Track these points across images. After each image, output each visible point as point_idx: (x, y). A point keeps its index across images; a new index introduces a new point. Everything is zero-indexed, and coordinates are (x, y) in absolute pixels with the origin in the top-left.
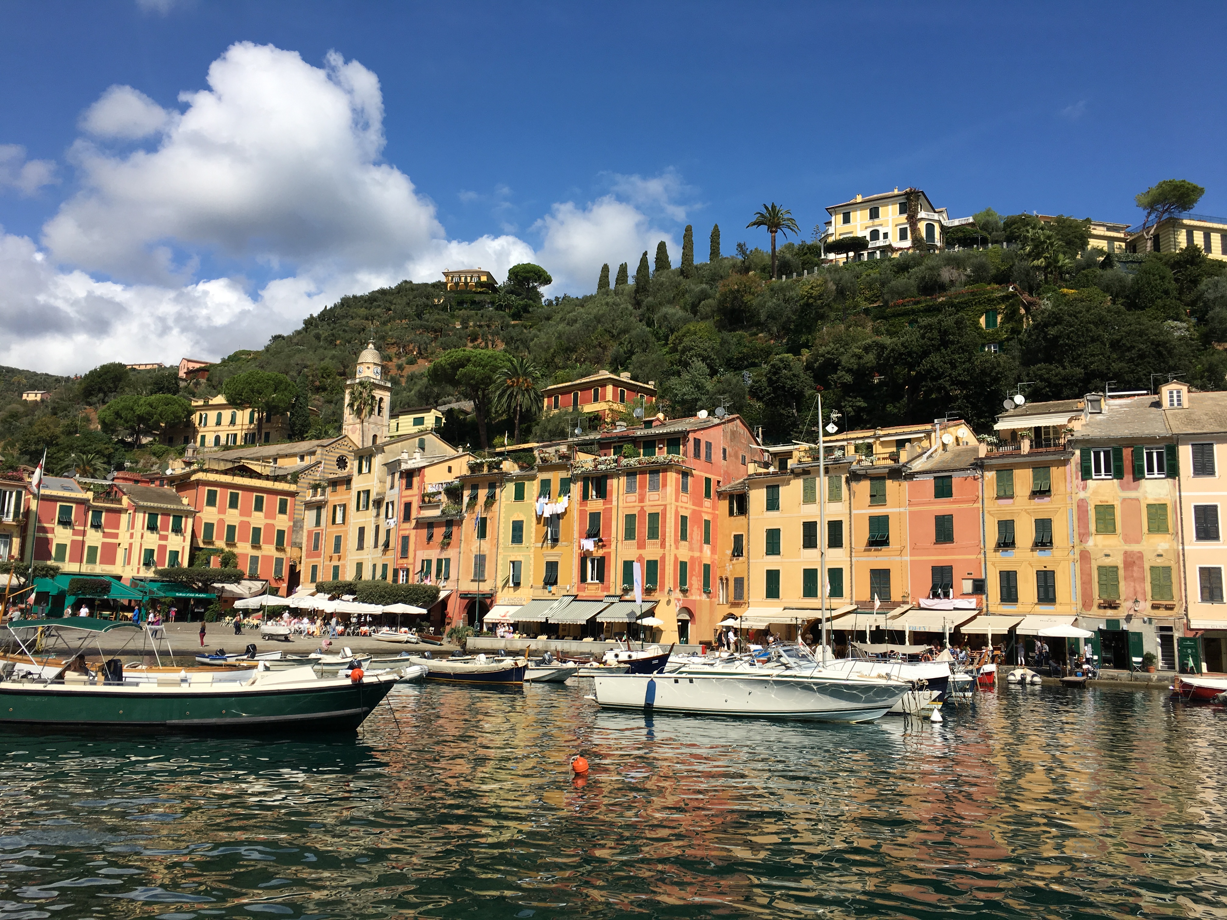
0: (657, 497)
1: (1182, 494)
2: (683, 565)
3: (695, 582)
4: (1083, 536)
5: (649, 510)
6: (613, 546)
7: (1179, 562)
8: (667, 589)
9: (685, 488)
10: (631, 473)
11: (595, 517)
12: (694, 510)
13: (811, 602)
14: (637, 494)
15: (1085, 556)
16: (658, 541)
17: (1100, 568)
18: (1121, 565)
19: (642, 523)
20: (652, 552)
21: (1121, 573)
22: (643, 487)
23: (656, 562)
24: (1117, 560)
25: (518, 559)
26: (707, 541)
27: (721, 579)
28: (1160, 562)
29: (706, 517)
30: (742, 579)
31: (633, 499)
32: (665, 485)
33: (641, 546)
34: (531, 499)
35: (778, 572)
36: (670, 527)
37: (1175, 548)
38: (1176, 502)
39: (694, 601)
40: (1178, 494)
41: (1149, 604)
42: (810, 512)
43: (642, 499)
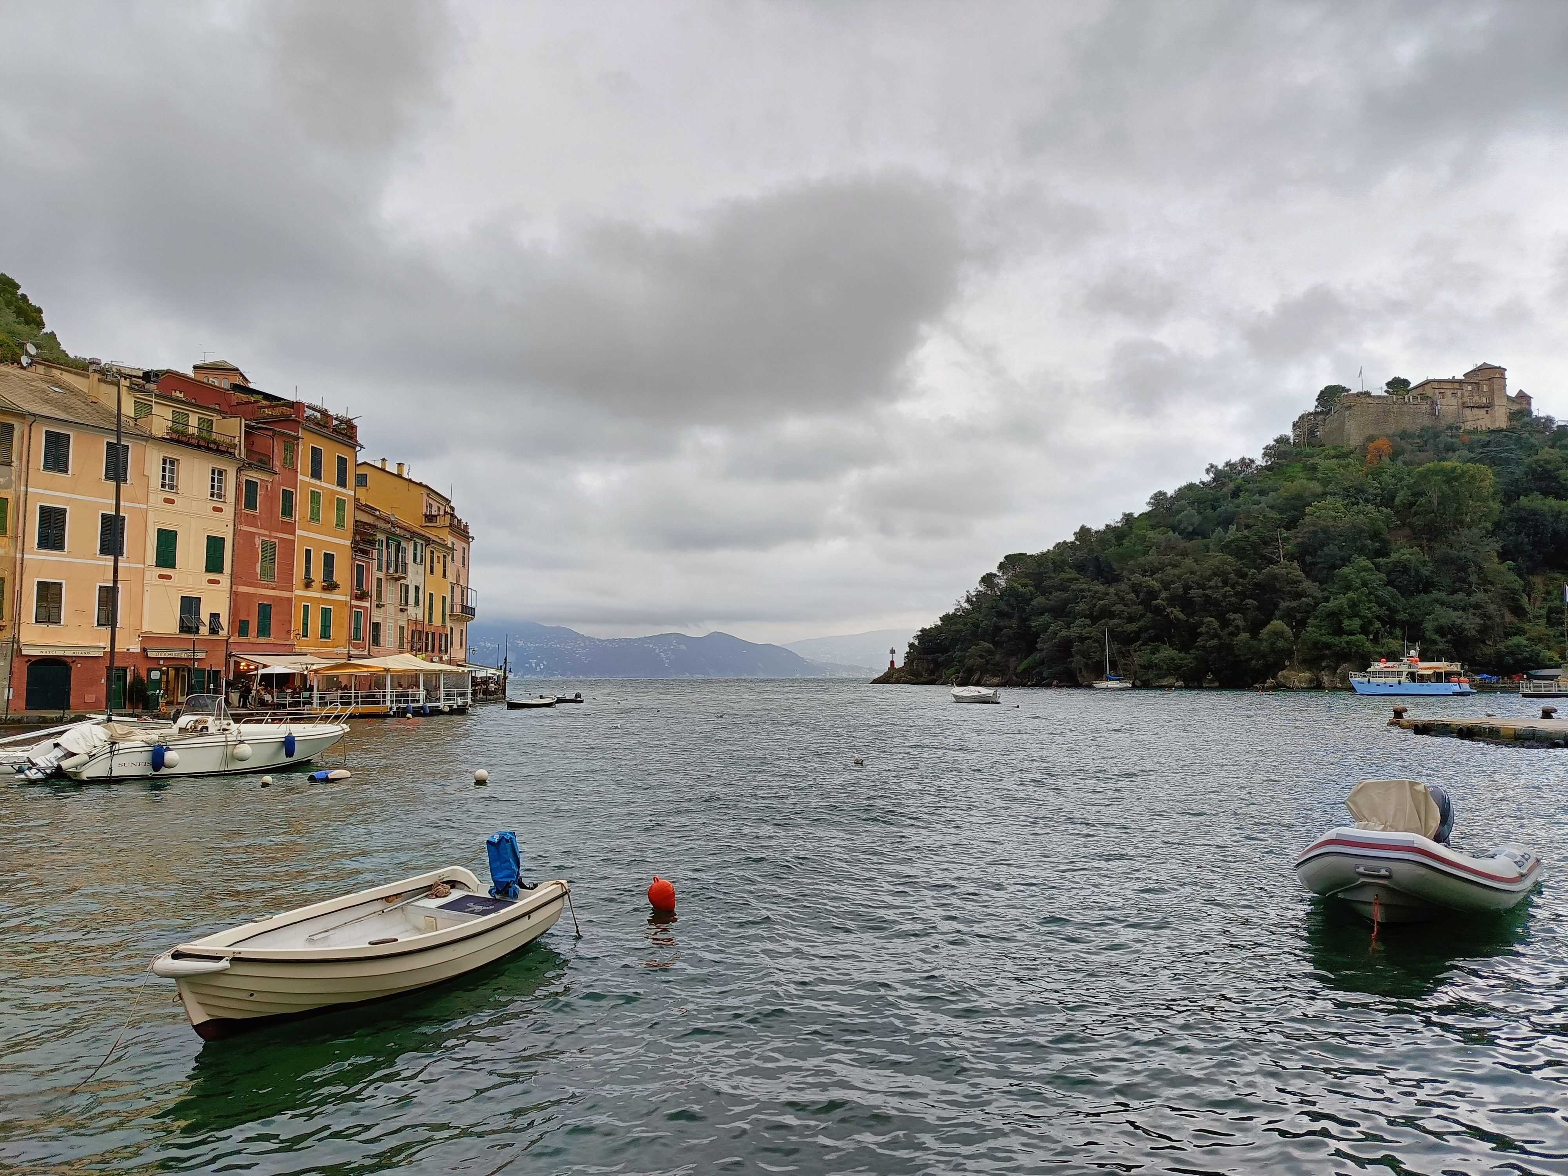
1: (29, 489)
7: (14, 573)
37: (12, 553)
38: (19, 498)
40: (23, 488)
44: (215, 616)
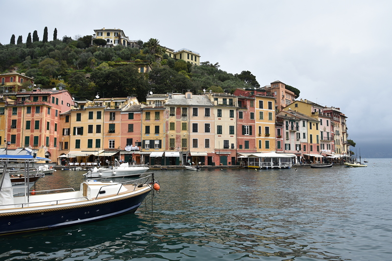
0: (39, 115)
1: (190, 120)
2: (48, 138)
3: (51, 143)
4: (167, 130)
5: (35, 120)
6: (21, 131)
7: (188, 137)
8: (41, 146)
9: (49, 113)
10: (29, 107)
11: (14, 122)
12: (52, 120)
13: (90, 149)
14: (31, 114)
15: (167, 136)
16: (39, 130)
17: (170, 139)
18: (175, 139)
19: (33, 124)
20: (36, 133)
21: (175, 140)
22: (33, 112)
24: (174, 137)
26: (56, 130)
27: (60, 142)
28: (184, 138)
29: (56, 123)
30: (67, 142)
31: (30, 116)
32: (42, 112)
33: (32, 131)
35: (80, 140)
36: (44, 126)
37: (188, 134)
38: (189, 122)
39: (51, 150)
41: (181, 148)
42: (91, 122)
43: (33, 116)
44: (233, 145)
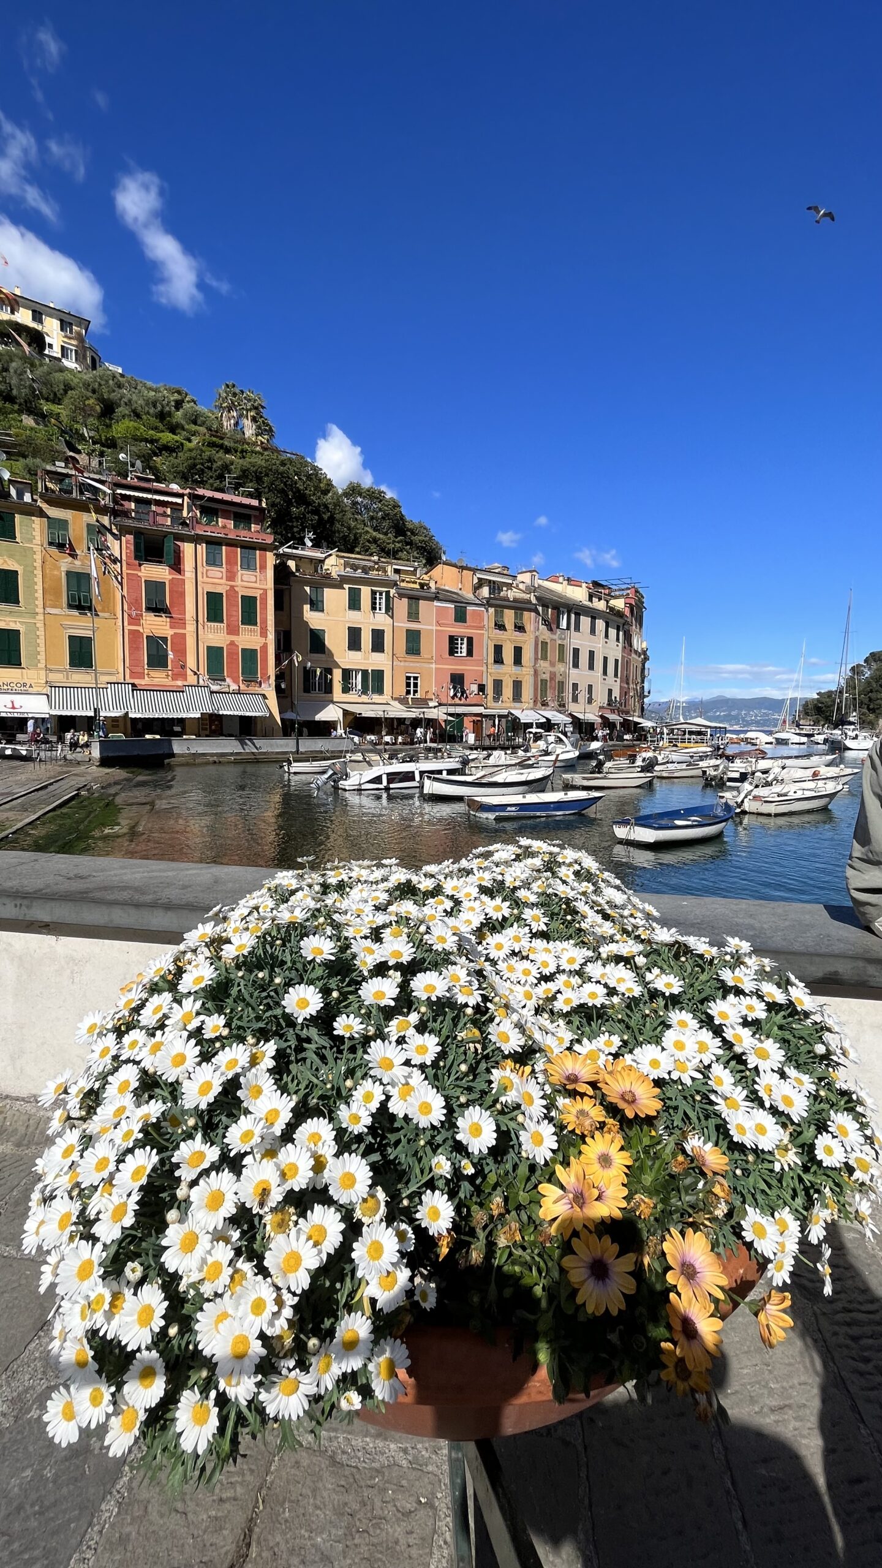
0: (254, 579)
1: (571, 640)
4: (535, 660)
5: (241, 592)
6: (190, 628)
7: (567, 680)
8: (271, 682)
10: (213, 543)
11: (155, 588)
14: (224, 570)
15: (536, 673)
16: (258, 628)
17: (541, 681)
18: (549, 680)
19: (232, 605)
21: (548, 684)
22: (232, 562)
23: (253, 652)
25: (13, 626)
28: (561, 679)
31: (220, 575)
32: (263, 567)
34: (30, 541)
37: (567, 670)
38: (568, 644)
41: (557, 703)
42: (355, 618)
43: (231, 576)
44: (616, 698)
